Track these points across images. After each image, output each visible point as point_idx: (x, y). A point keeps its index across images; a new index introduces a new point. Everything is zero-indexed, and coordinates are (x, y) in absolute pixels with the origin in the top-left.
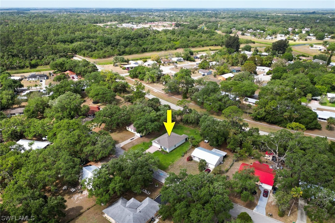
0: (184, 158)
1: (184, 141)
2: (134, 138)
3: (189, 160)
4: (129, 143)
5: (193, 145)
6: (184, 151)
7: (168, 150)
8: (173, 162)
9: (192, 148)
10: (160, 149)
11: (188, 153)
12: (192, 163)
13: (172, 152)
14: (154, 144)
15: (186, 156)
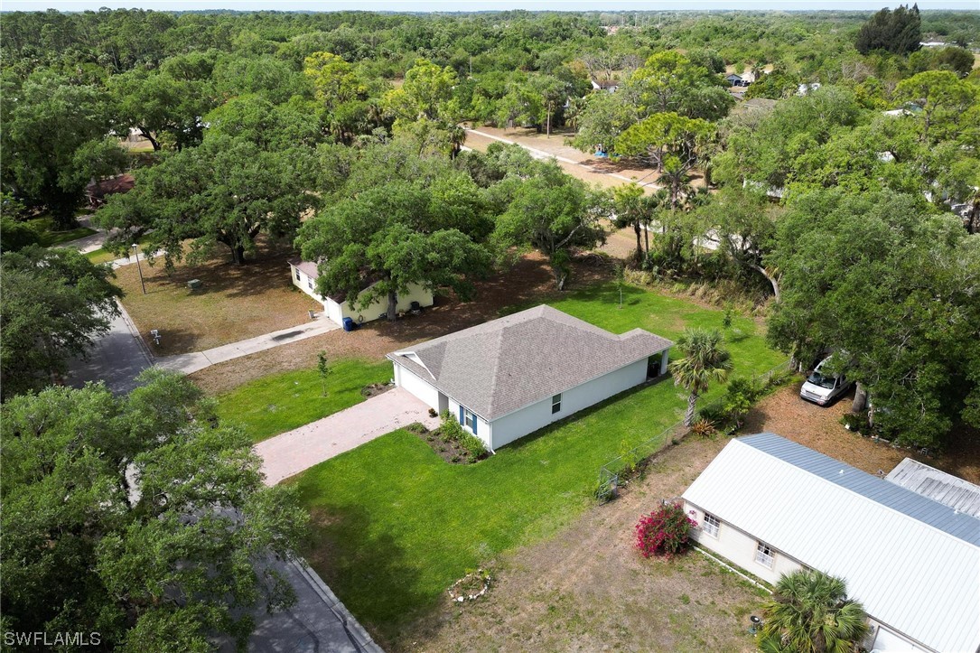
0: (610, 514)
1: (641, 374)
2: (299, 333)
3: (660, 550)
4: (248, 357)
5: (705, 414)
6: (626, 458)
7: (484, 435)
8: (501, 542)
9: (695, 432)
10: (433, 414)
11: (652, 479)
12: (686, 588)
13: (525, 452)
14: (403, 376)
15: (639, 504)
